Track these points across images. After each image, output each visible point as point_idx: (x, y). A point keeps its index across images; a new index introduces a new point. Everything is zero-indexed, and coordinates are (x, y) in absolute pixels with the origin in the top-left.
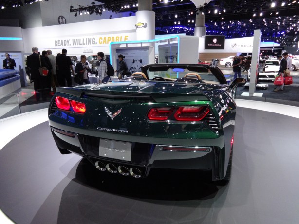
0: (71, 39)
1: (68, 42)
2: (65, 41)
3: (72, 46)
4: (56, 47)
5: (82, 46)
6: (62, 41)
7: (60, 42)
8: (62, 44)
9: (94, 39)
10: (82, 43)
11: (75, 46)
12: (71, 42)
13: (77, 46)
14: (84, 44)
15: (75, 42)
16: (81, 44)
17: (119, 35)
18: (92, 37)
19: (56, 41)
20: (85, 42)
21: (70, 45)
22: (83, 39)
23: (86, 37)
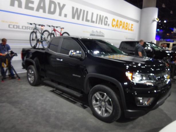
1: (61, 9)
3: (69, 18)
5: (90, 24)
9: (106, 18)
10: (89, 18)
11: (75, 20)
12: (67, 10)
13: (80, 21)
14: (93, 22)
15: (76, 13)
16: (87, 21)
18: (104, 14)
20: (94, 19)
21: (66, 16)
22: (93, 14)
23: (96, 12)
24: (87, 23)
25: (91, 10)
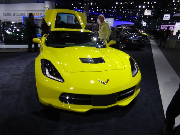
0: (12, 13)
1: (11, 14)
2: (9, 13)
3: (13, 16)
4: (4, 16)
5: (18, 16)
6: (7, 13)
7: (6, 14)
8: (7, 15)
9: (24, 13)
10: (18, 15)
11: (14, 16)
12: (12, 14)
13: (15, 16)
14: (19, 16)
15: (14, 14)
16: (17, 16)
17: (38, 12)
18: (23, 12)
19: (4, 13)
20: (20, 15)
21: (12, 16)
22: (19, 13)
23: (20, 12)
24: (17, 17)
25: (18, 12)
